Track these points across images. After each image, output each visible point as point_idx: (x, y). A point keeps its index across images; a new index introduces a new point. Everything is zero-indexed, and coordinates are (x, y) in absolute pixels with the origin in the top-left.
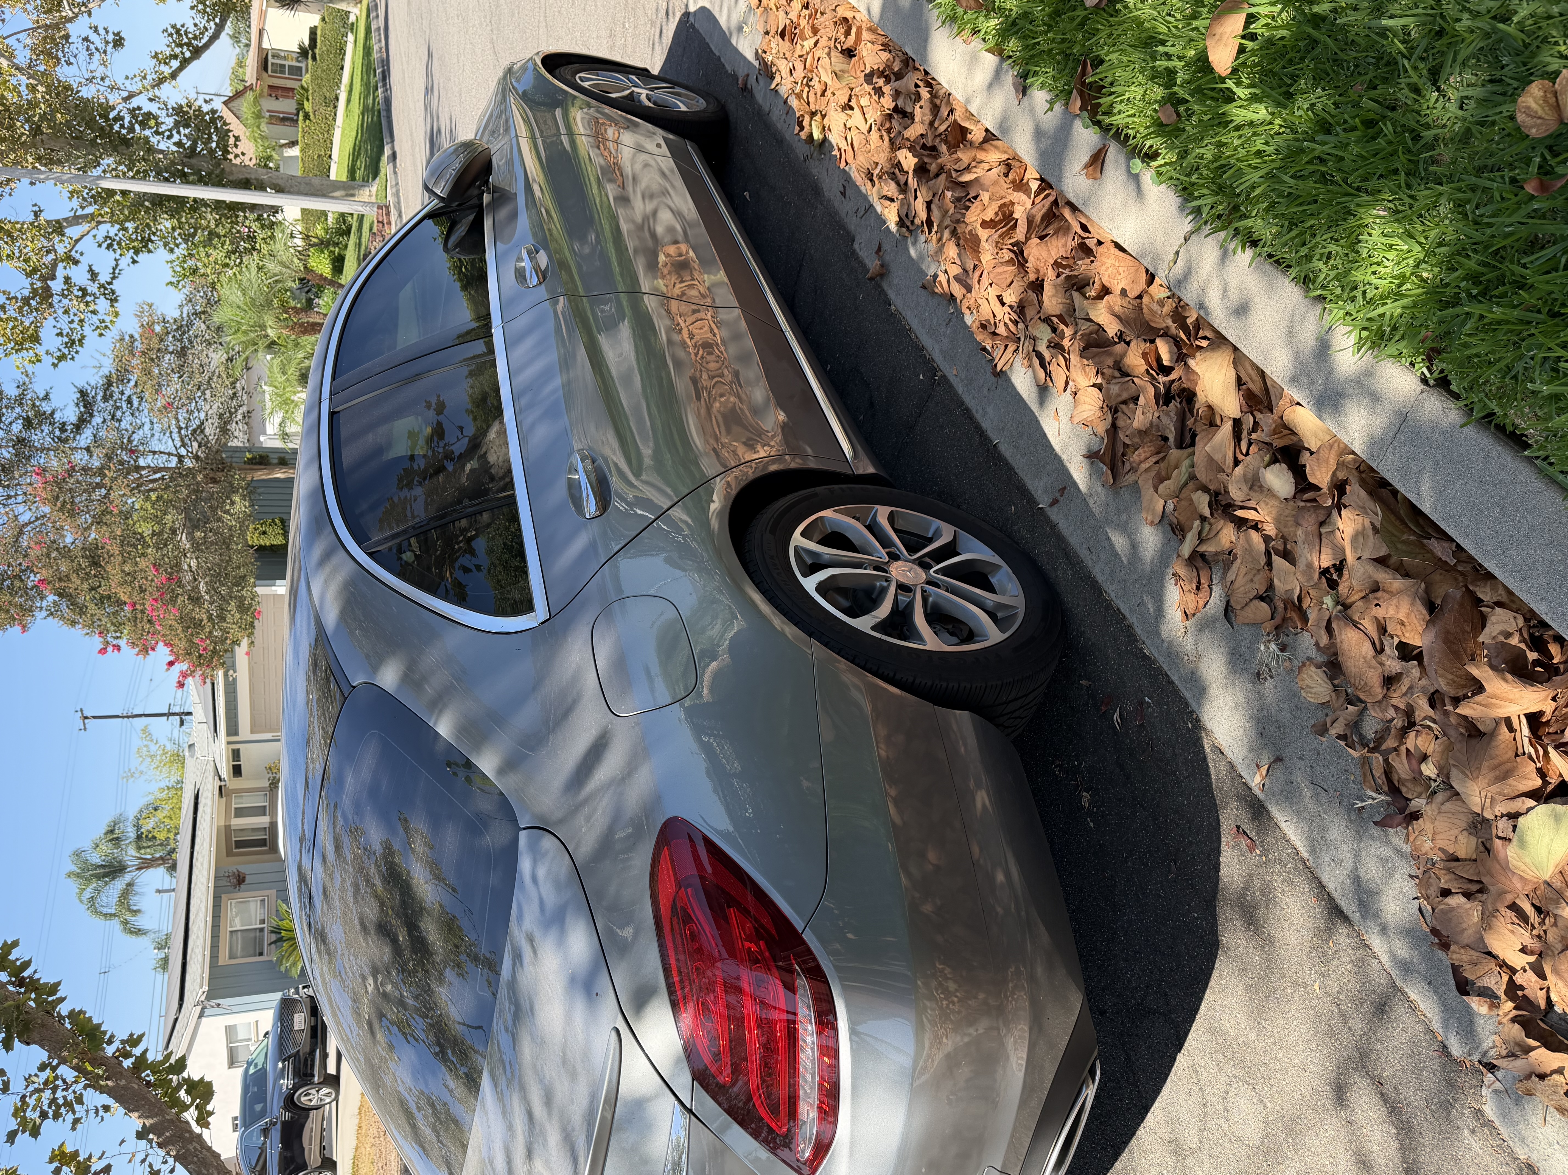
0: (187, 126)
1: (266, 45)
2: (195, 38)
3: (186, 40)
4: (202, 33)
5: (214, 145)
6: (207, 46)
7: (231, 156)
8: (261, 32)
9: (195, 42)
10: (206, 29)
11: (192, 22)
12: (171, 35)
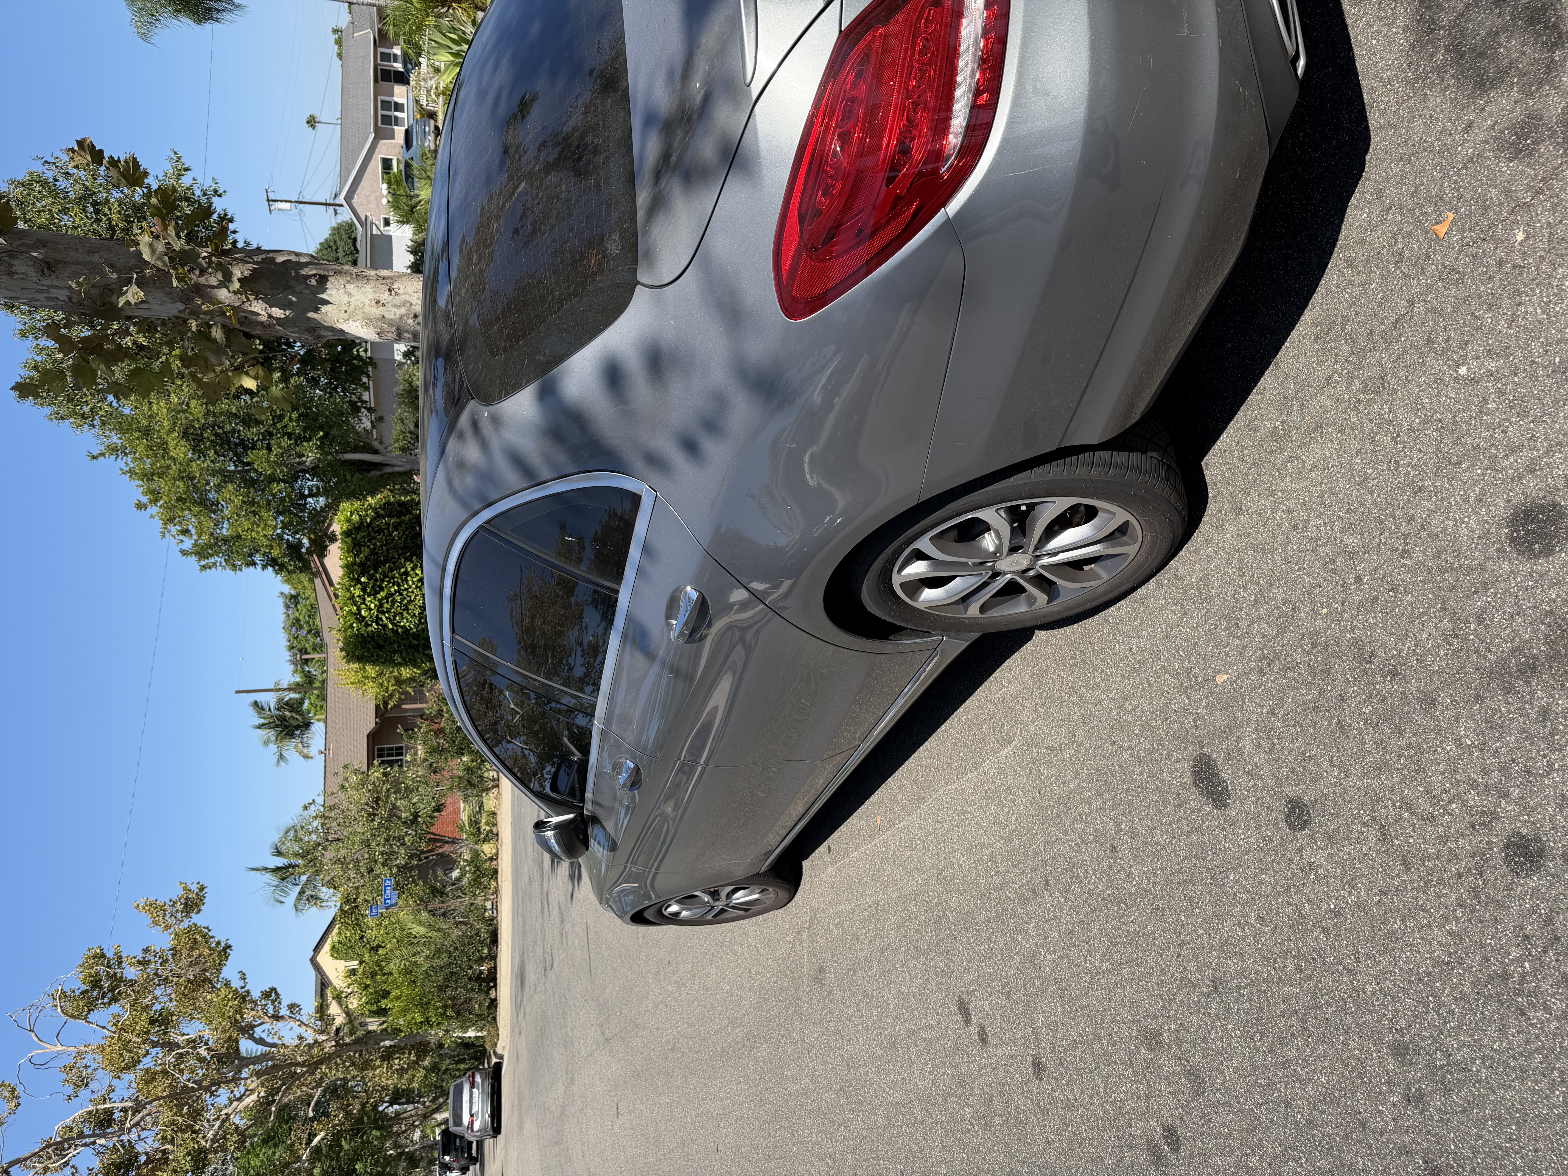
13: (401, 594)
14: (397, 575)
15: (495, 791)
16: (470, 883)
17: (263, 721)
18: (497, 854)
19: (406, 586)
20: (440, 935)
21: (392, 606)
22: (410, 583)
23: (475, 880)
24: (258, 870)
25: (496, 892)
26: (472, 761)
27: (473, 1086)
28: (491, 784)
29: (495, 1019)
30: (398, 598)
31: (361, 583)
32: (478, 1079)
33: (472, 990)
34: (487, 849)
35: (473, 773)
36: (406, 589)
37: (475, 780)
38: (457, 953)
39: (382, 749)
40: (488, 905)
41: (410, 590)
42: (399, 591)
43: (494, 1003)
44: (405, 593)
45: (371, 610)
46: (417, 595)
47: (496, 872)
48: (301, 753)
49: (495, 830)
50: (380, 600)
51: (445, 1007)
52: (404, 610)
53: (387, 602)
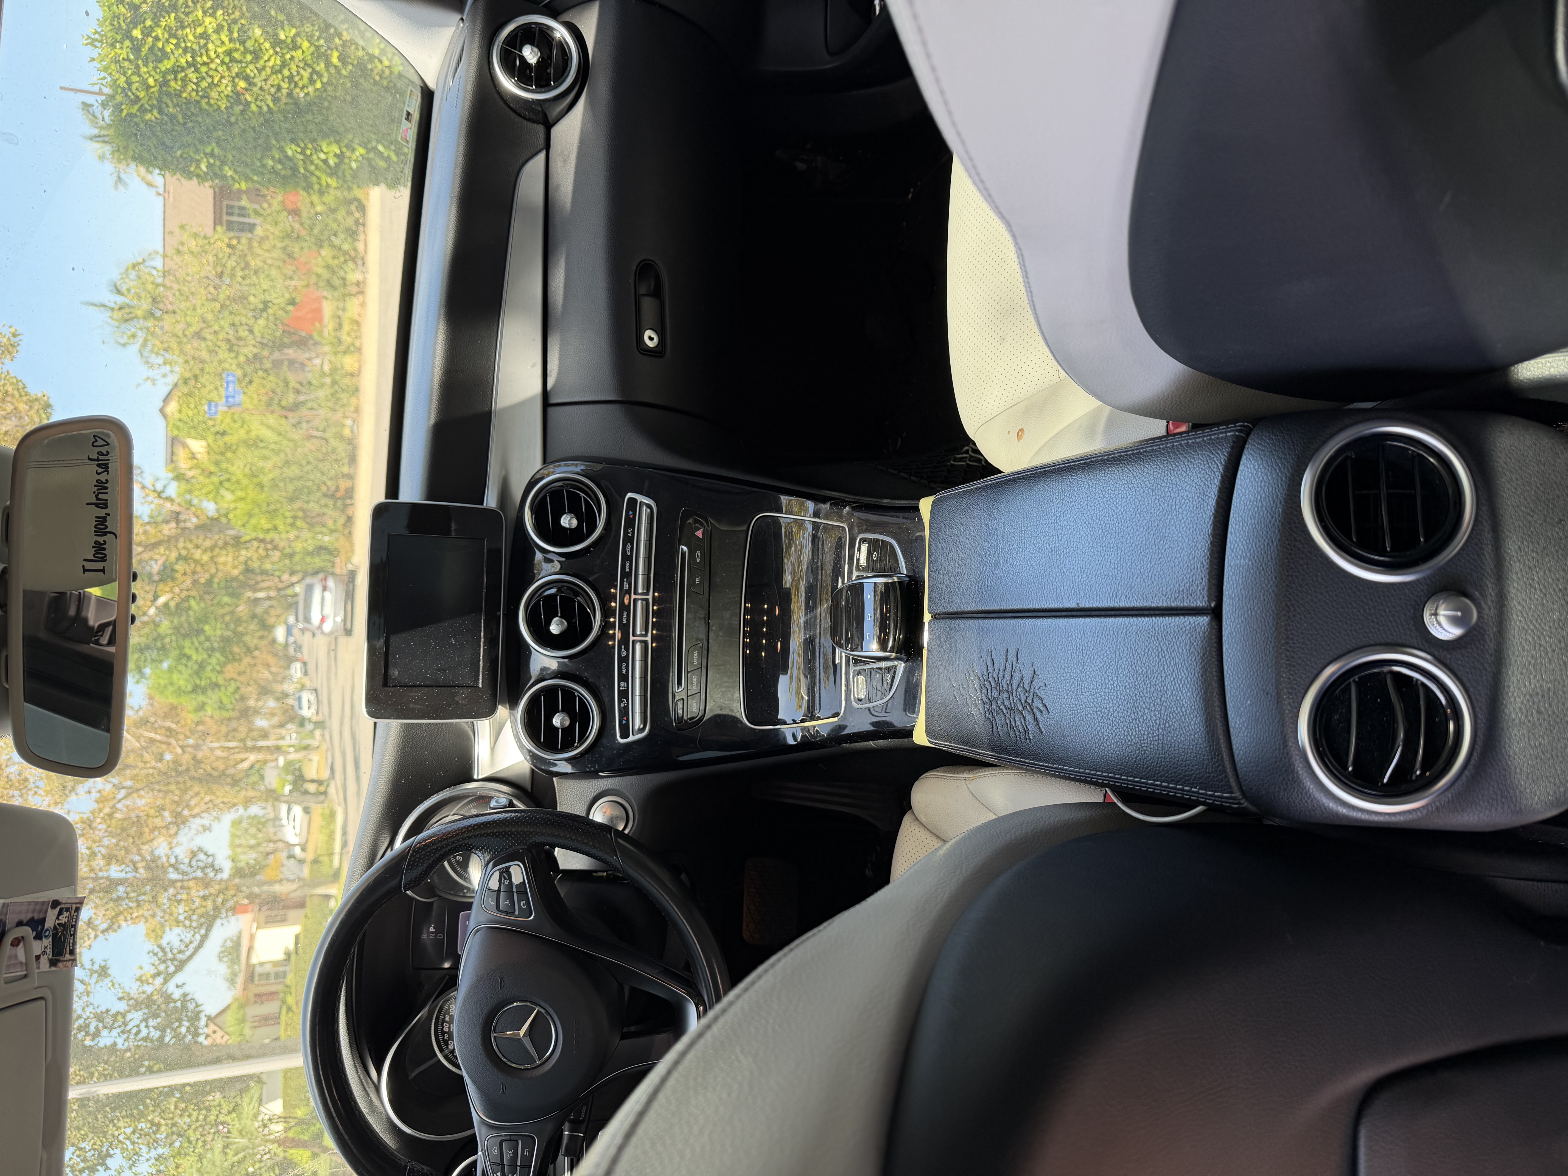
0: (155, 1016)
1: (254, 960)
2: (180, 952)
3: (170, 956)
4: (187, 946)
5: (183, 1030)
6: (191, 957)
7: (201, 1039)
8: (250, 949)
9: (180, 956)
10: (191, 942)
11: (178, 938)
12: (156, 954)
13: (197, 70)
14: (191, 37)
15: (361, 297)
16: (327, 396)
17: (96, 131)
18: (360, 371)
19: (205, 58)
20: (291, 444)
21: (184, 86)
22: (213, 55)
23: (333, 395)
24: (95, 305)
25: (357, 410)
26: (334, 258)
27: (325, 588)
28: (354, 289)
29: (350, 533)
30: (193, 77)
31: (132, 39)
32: (331, 583)
33: (326, 506)
34: (349, 362)
35: (334, 273)
36: (204, 64)
37: (337, 282)
38: (309, 467)
39: (232, 207)
40: (349, 422)
41: (213, 66)
42: (192, 64)
43: (349, 520)
44: (204, 69)
45: (149, 87)
46: (222, 77)
47: (357, 390)
48: (143, 179)
49: (357, 344)
50: (165, 74)
51: (295, 518)
52: (203, 97)
53: (175, 79)
